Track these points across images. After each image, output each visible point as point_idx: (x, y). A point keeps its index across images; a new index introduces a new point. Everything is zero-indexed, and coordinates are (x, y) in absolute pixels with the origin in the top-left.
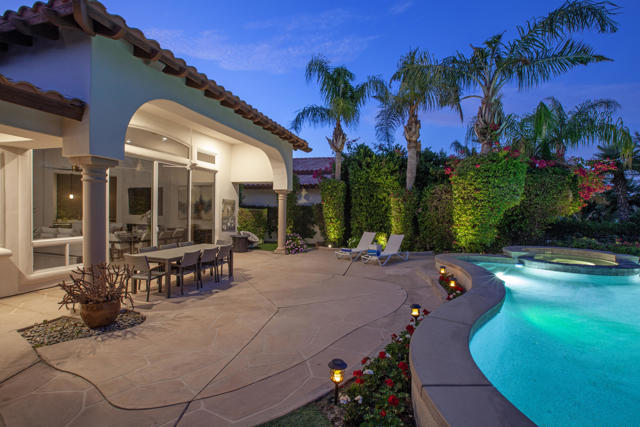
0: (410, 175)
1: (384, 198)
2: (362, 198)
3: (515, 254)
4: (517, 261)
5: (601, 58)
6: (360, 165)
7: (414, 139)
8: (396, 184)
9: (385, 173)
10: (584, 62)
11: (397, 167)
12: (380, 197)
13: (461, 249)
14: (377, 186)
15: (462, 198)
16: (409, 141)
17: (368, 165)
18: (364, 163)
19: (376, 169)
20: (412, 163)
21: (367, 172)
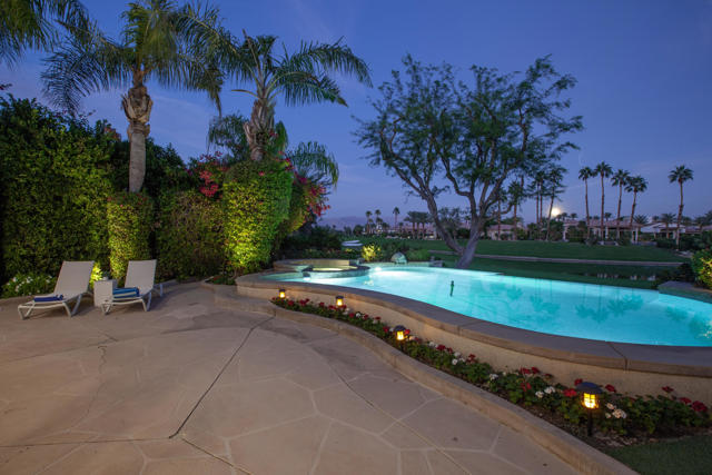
0: (136, 174)
1: (84, 205)
2: (34, 201)
3: (300, 268)
4: (301, 274)
5: (342, 102)
6: (29, 137)
7: (143, 119)
8: (106, 183)
9: (84, 162)
11: (107, 156)
12: (78, 202)
14: (66, 182)
15: (243, 210)
16: (135, 122)
17: (49, 142)
18: (40, 136)
19: (67, 152)
20: (138, 157)
21: (47, 154)
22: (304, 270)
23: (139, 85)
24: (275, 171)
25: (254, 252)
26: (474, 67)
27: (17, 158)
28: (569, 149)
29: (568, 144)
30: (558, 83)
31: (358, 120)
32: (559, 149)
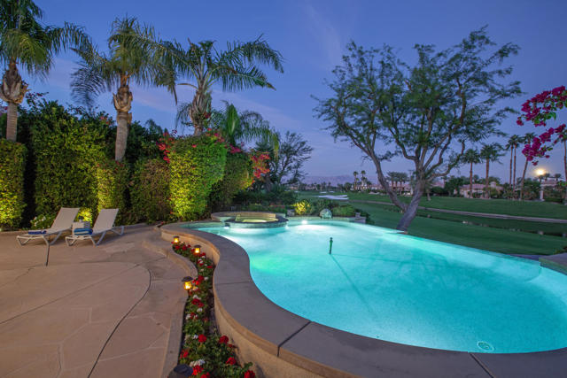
0: (120, 147)
1: (86, 169)
2: (53, 167)
3: (223, 219)
4: (224, 224)
5: (270, 86)
6: (51, 127)
7: (125, 109)
8: (102, 154)
9: (87, 140)
10: (262, 85)
11: (103, 136)
12: (82, 168)
13: (178, 219)
14: (75, 154)
15: (180, 173)
16: (120, 111)
17: (63, 128)
18: (57, 125)
19: (75, 134)
20: (122, 135)
21: (61, 137)
22: (227, 221)
23: (124, 85)
24: (207, 144)
25: (190, 206)
26: (417, 46)
27: (42, 139)
28: (507, 113)
29: (507, 109)
30: (500, 52)
31: (316, 99)
32: (498, 114)
